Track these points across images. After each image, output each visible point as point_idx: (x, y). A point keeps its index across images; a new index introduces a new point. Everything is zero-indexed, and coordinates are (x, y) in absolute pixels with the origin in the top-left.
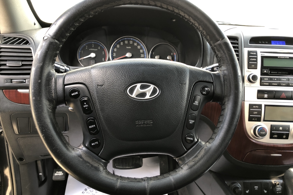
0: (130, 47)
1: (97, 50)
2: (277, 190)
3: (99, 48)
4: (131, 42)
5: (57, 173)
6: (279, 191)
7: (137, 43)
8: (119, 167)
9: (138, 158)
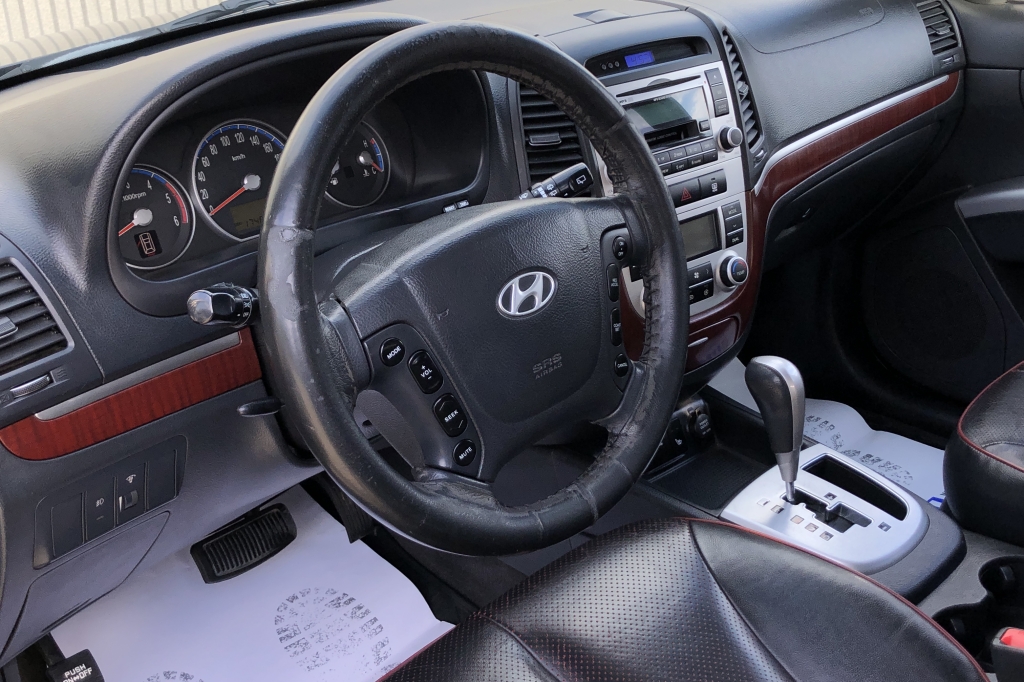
0: (242, 156)
1: (144, 194)
2: (702, 428)
3: (150, 187)
4: (240, 138)
5: (69, 677)
6: (706, 429)
7: (257, 134)
8: (227, 571)
9: (273, 514)
